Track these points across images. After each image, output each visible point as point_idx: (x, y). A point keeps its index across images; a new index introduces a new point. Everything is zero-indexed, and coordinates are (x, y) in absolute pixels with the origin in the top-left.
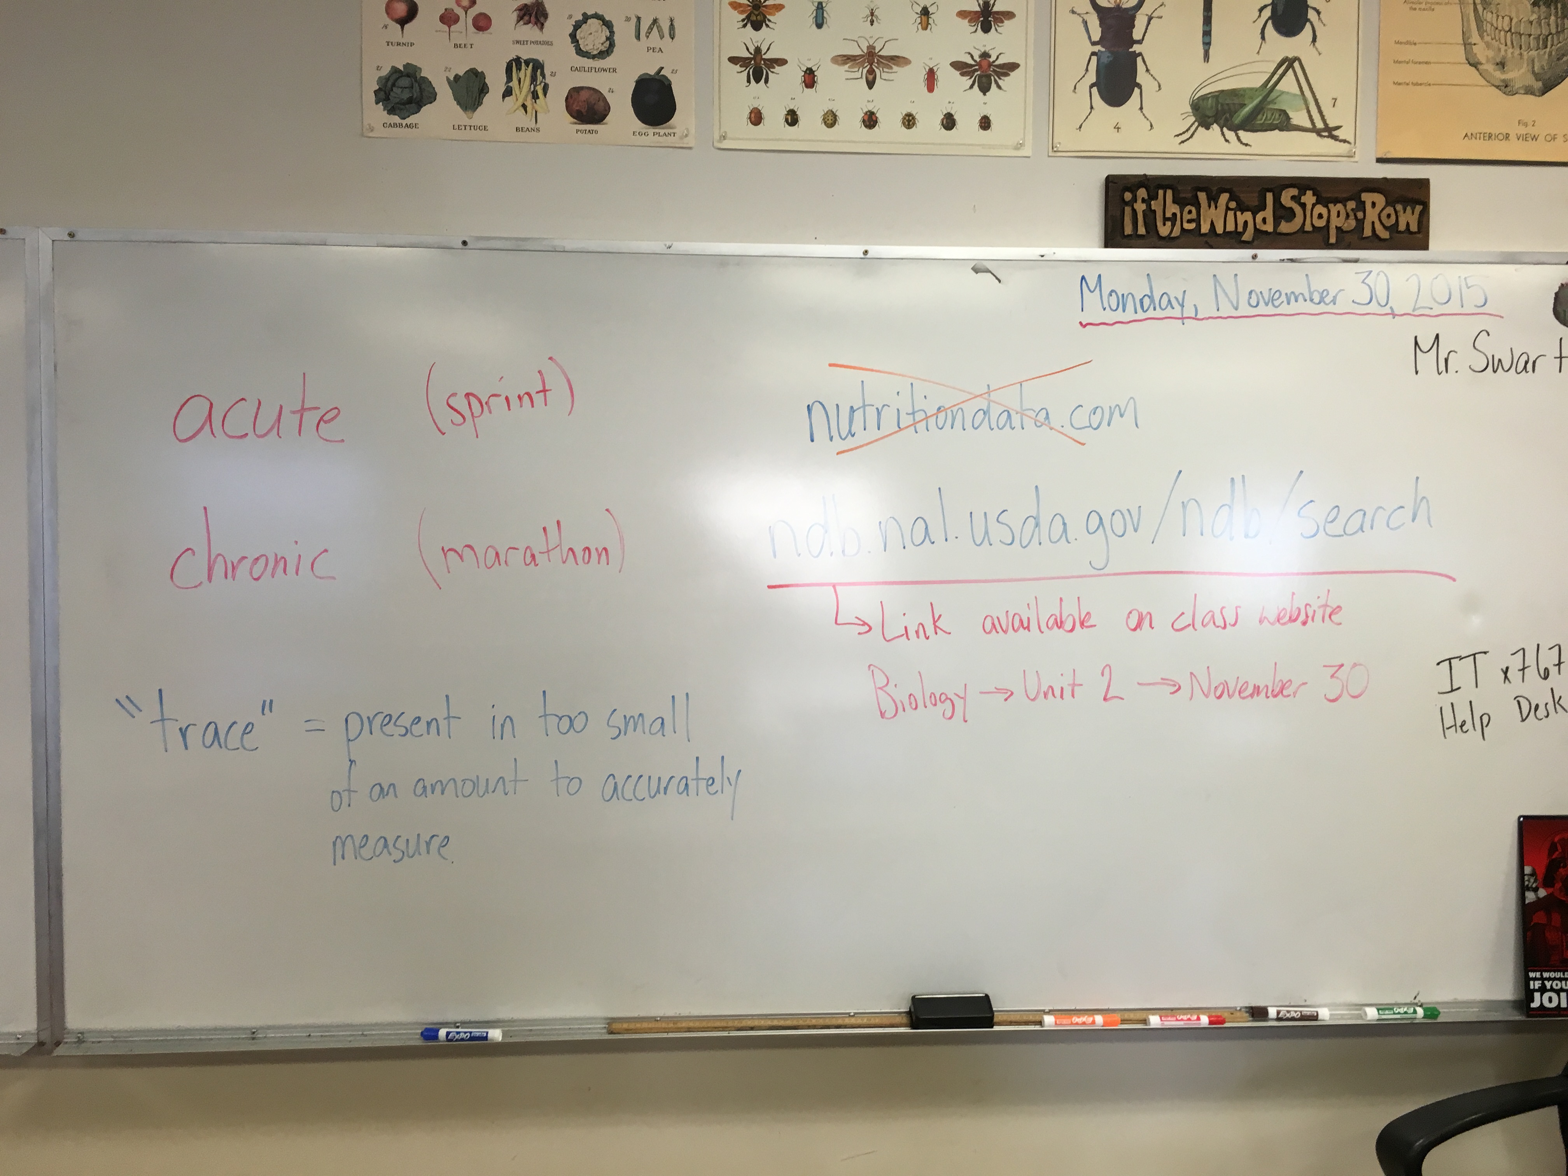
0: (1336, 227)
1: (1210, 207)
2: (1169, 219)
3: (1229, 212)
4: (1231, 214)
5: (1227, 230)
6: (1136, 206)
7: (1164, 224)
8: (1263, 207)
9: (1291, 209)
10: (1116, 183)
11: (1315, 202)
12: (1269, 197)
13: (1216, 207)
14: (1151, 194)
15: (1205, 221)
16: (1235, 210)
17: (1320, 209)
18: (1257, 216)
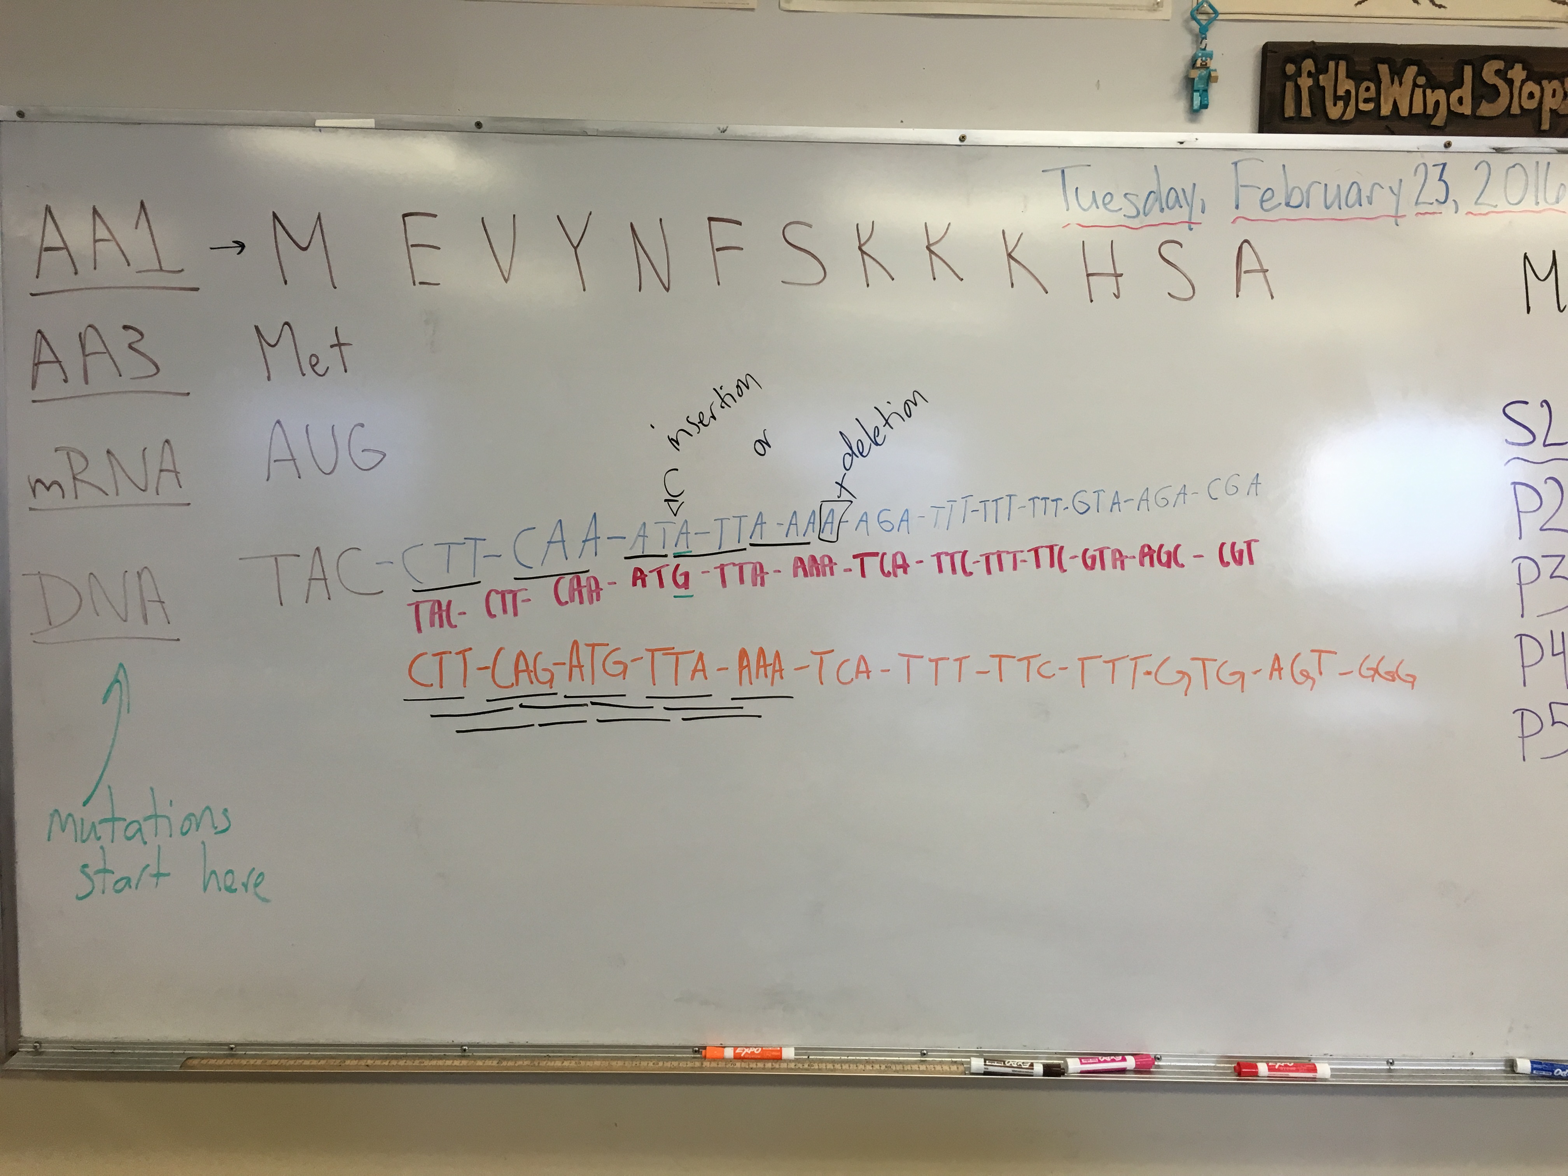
0: (1551, 109)
1: (1392, 82)
2: (1341, 98)
3: (1417, 89)
4: (1419, 92)
5: (1413, 112)
6: (1300, 81)
7: (1335, 105)
8: (1460, 84)
9: (1495, 87)
10: (1276, 52)
11: (1524, 78)
12: (1468, 71)
13: (1401, 84)
14: (1319, 66)
15: (1386, 102)
16: (1424, 88)
17: (1530, 86)
18: (1452, 95)
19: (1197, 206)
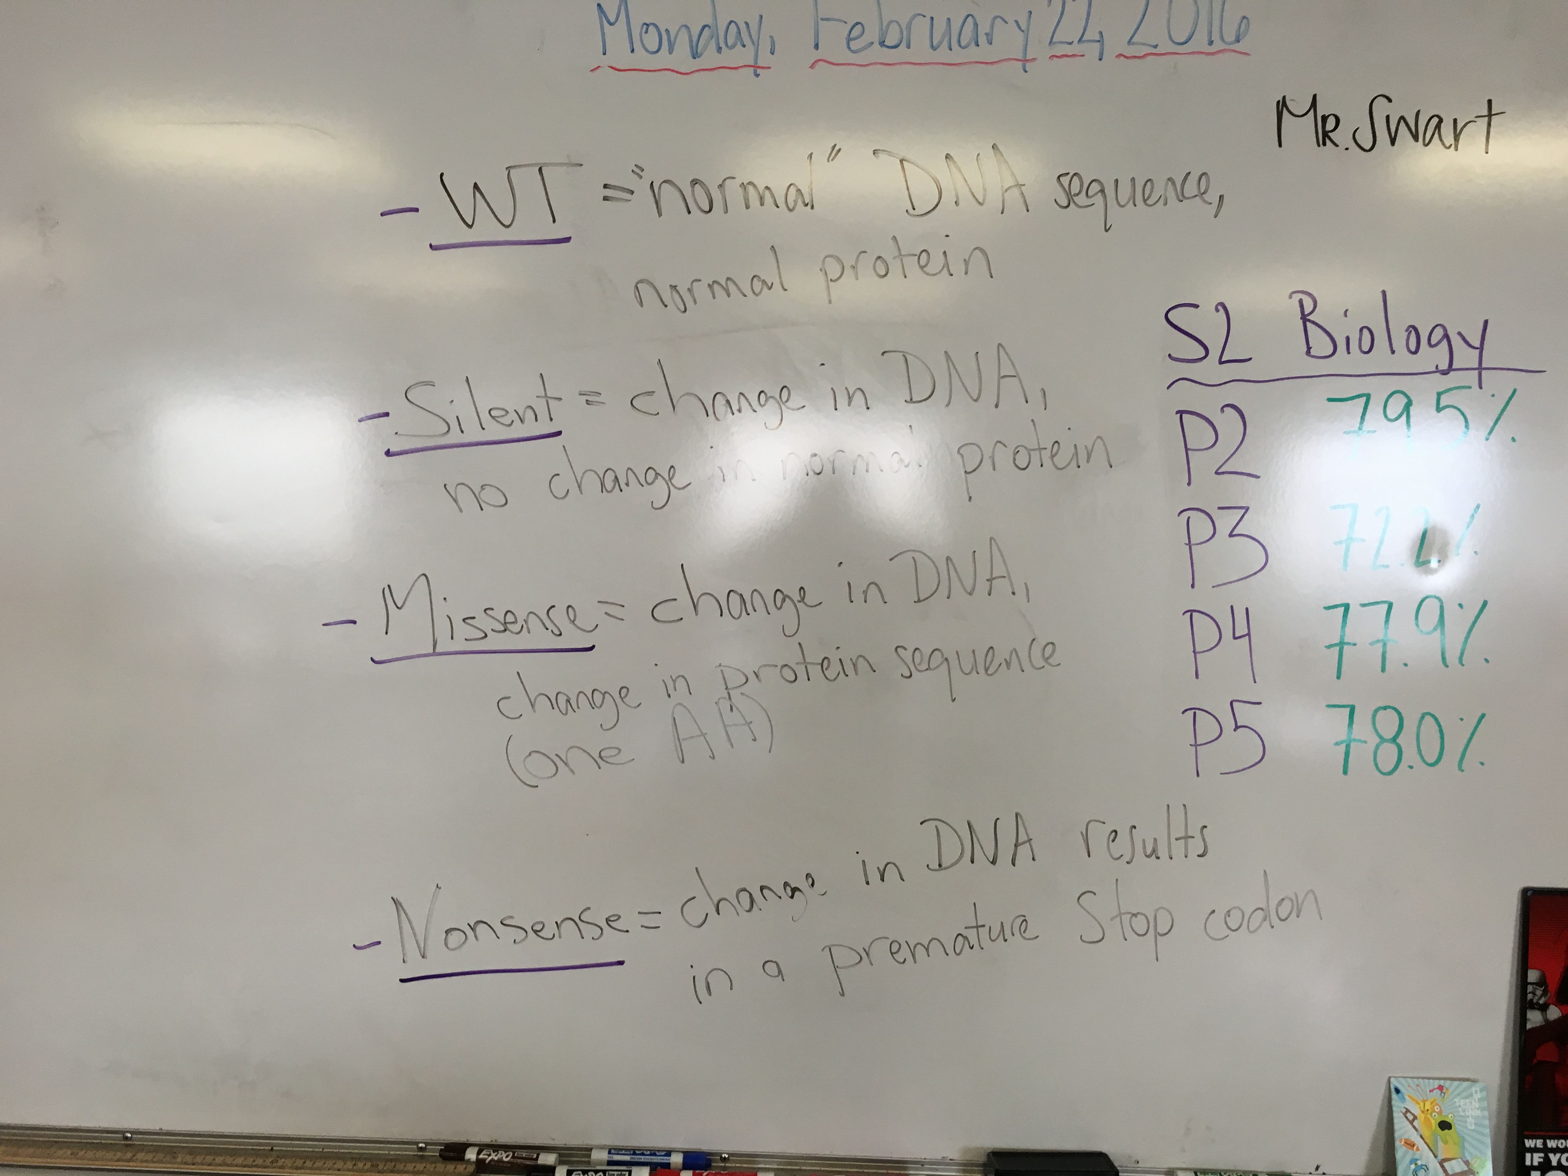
19: (764, 46)
